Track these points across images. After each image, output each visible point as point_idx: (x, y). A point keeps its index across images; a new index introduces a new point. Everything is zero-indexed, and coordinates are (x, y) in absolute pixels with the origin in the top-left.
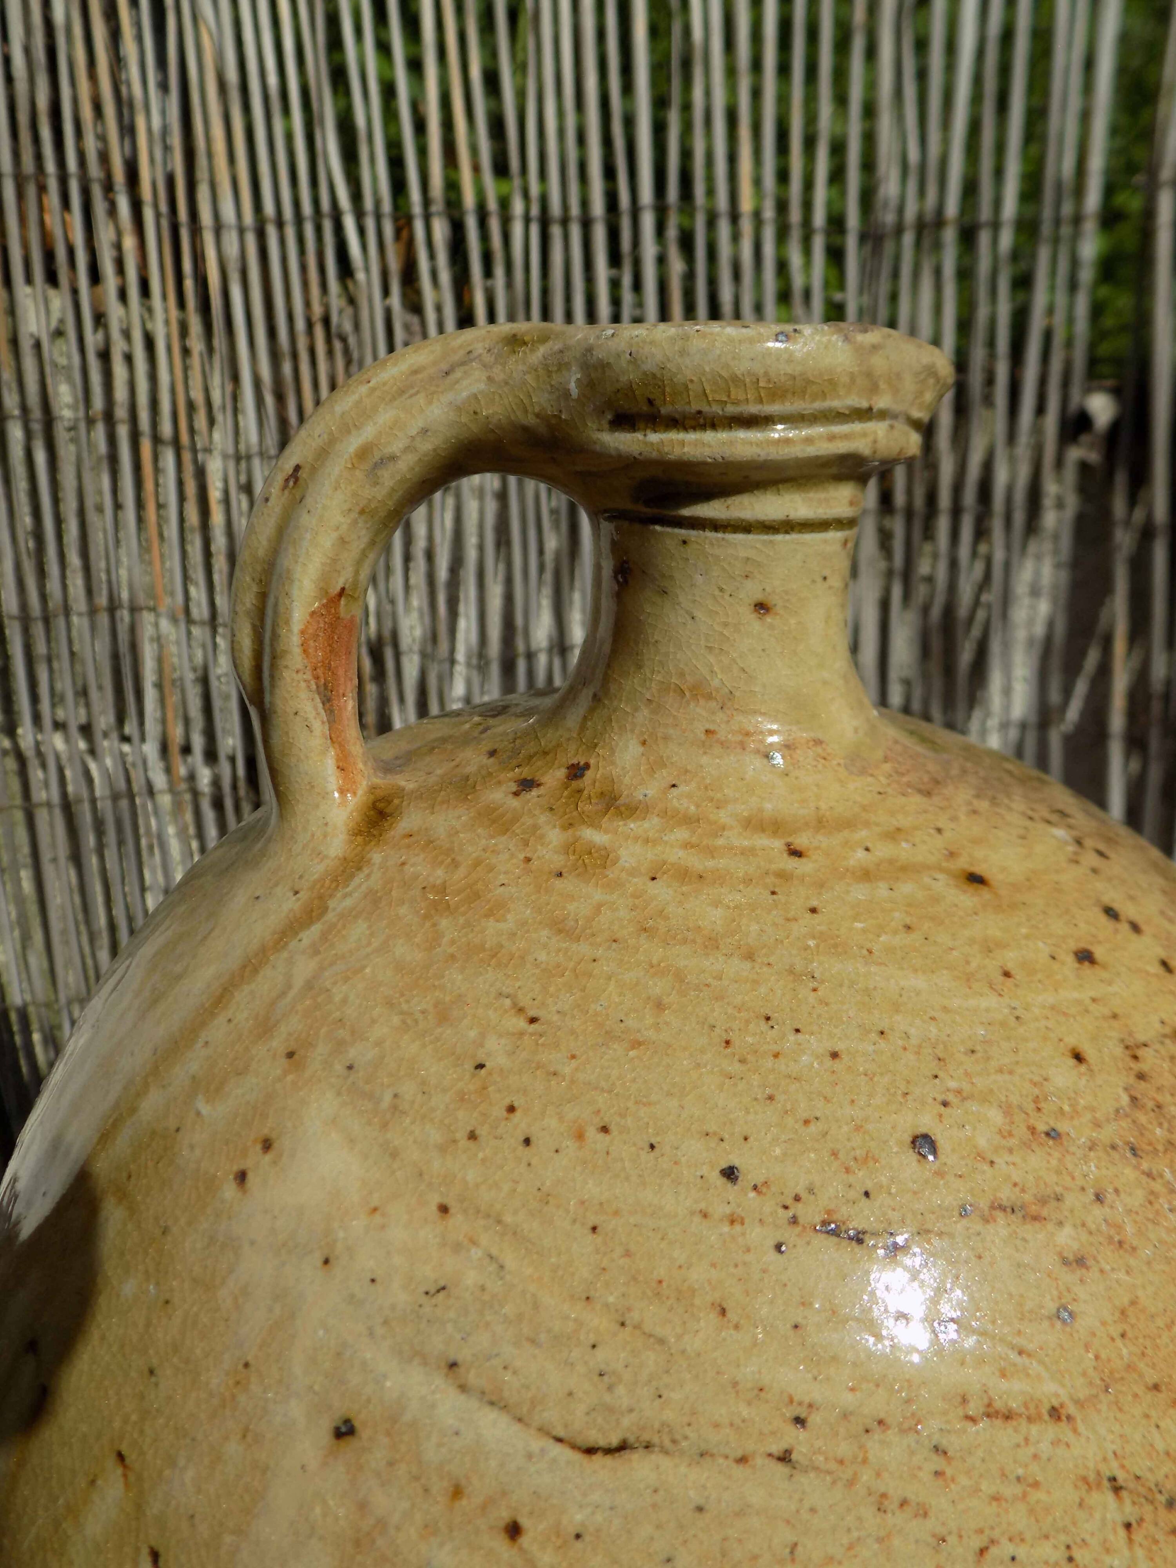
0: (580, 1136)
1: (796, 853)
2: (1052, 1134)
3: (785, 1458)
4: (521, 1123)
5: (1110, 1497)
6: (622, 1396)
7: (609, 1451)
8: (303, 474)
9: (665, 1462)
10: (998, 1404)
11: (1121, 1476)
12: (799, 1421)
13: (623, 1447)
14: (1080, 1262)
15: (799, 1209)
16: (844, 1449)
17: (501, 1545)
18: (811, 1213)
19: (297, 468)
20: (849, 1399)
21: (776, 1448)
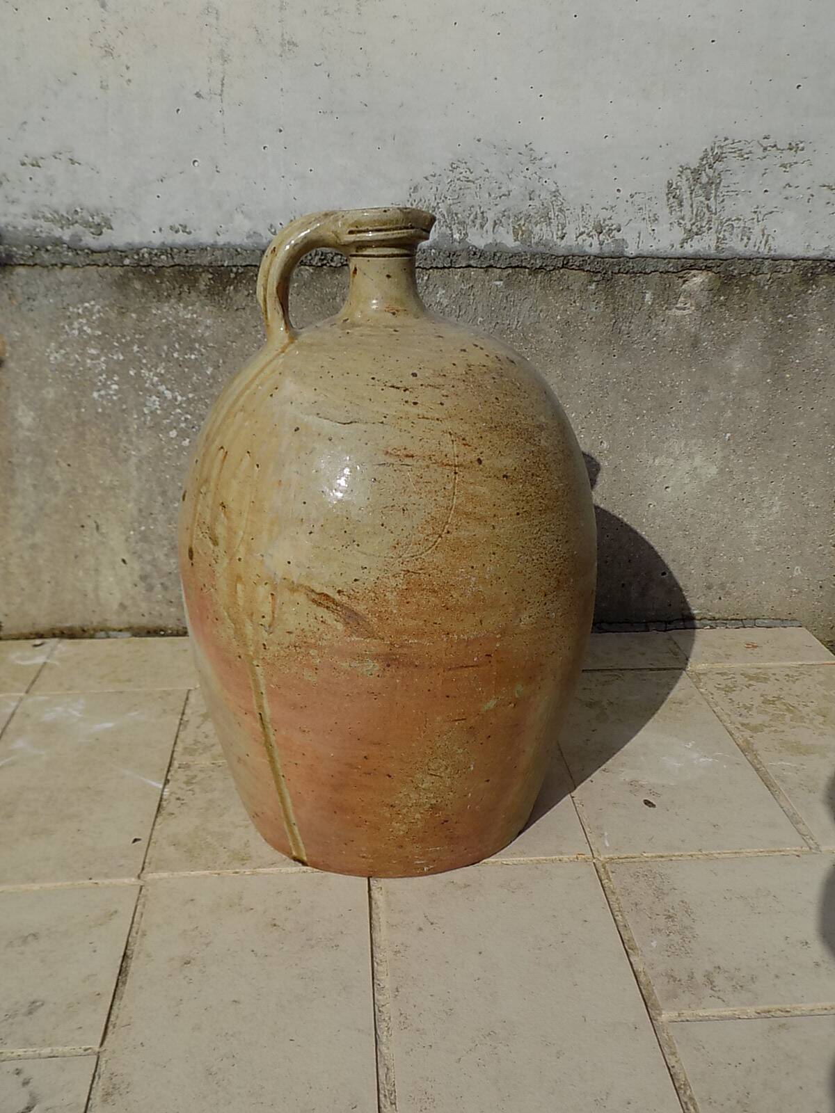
0: (343, 375)
1: (396, 331)
2: (445, 375)
3: (382, 423)
4: (331, 374)
5: (449, 436)
6: (351, 414)
7: (348, 423)
8: (276, 250)
9: (359, 425)
10: (426, 416)
11: (452, 432)
12: (385, 417)
13: (351, 423)
14: (447, 396)
15: (387, 384)
16: (394, 421)
17: (328, 441)
18: (388, 384)
19: (275, 248)
20: (395, 413)
21: (381, 421)
